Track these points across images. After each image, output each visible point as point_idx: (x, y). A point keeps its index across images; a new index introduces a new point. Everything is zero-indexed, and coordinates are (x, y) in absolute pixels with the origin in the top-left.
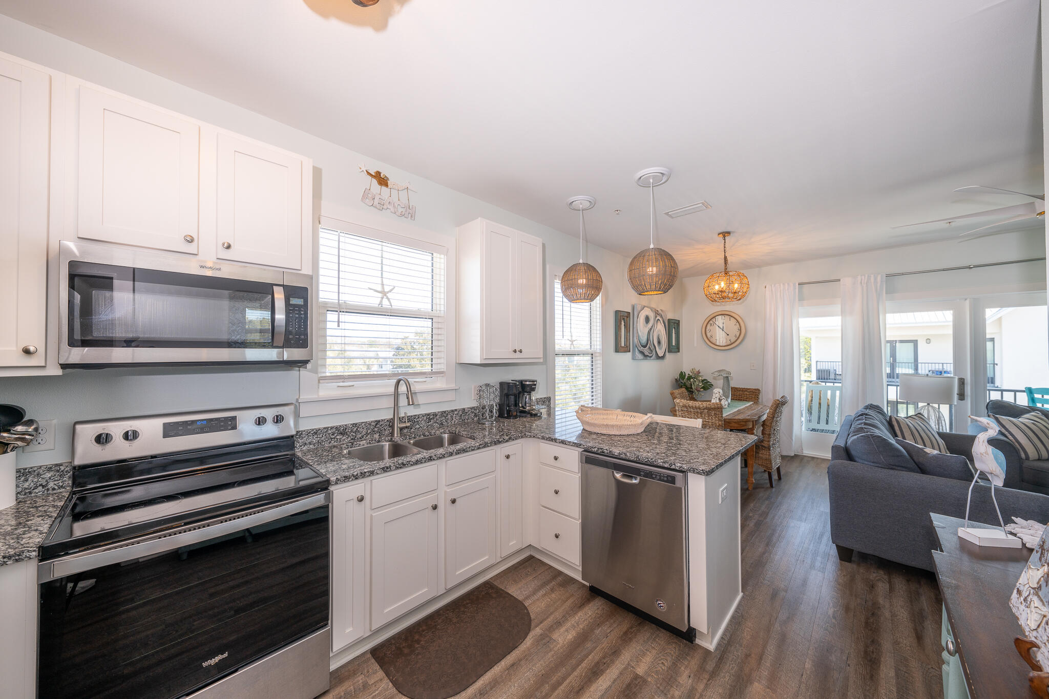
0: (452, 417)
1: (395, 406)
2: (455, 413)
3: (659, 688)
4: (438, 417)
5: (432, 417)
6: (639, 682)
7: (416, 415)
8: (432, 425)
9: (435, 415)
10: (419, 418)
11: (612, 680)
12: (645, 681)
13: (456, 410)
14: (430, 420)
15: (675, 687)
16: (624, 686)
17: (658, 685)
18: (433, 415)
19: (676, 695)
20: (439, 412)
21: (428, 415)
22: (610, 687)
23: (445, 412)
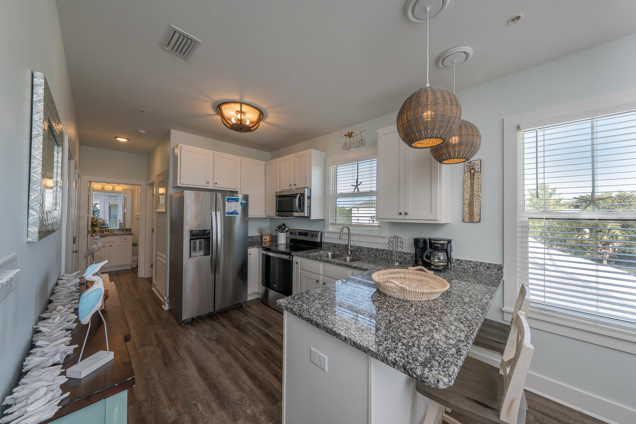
0: (383, 253)
1: (349, 239)
2: (385, 252)
3: (269, 410)
4: (374, 251)
5: (370, 250)
6: (274, 401)
7: (362, 247)
8: (370, 255)
9: (372, 249)
10: (363, 248)
11: (278, 389)
12: (274, 404)
13: (385, 250)
14: (369, 251)
15: (266, 419)
16: (274, 394)
17: (270, 410)
18: (371, 249)
19: (262, 417)
20: (374, 248)
21: (369, 248)
22: (275, 387)
23: (378, 249)
